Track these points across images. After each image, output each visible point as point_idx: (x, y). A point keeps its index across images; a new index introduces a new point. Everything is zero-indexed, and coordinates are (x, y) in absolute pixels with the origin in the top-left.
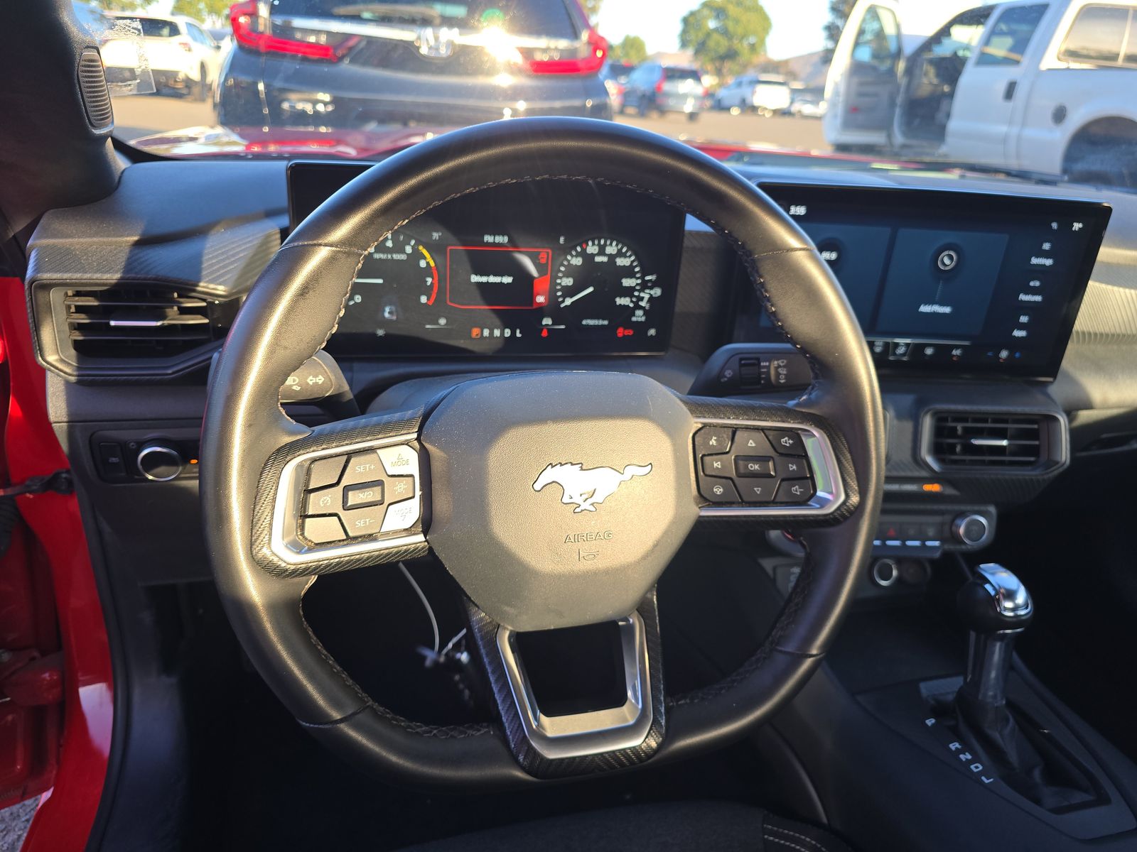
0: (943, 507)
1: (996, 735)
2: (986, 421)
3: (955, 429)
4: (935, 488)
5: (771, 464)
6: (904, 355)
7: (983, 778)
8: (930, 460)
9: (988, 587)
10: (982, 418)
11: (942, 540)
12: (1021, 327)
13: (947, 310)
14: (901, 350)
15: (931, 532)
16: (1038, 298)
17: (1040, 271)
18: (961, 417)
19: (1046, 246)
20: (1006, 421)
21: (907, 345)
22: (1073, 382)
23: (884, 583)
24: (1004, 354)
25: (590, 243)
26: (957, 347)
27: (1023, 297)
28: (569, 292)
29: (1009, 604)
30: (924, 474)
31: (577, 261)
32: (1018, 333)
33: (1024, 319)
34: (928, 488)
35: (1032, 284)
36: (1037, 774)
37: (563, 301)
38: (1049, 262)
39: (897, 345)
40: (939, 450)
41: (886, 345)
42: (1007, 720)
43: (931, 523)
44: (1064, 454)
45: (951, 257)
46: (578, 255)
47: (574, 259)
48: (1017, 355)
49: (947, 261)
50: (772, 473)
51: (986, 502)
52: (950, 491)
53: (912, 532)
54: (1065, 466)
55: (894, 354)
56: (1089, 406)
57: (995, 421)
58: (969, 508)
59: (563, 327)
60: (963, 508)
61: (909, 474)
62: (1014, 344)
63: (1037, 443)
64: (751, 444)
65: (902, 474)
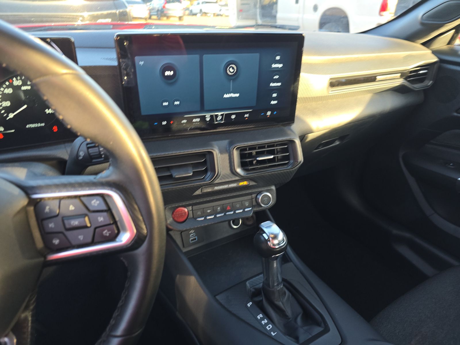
0: (250, 191)
1: (280, 304)
2: (264, 147)
3: (251, 153)
4: (245, 183)
5: (87, 219)
6: (222, 120)
7: (272, 333)
8: (239, 170)
9: (264, 235)
10: (262, 146)
11: (253, 207)
12: (274, 99)
13: (237, 95)
14: (219, 118)
15: (247, 204)
16: (279, 84)
17: (277, 71)
18: (252, 148)
19: (278, 58)
20: (273, 146)
21: (222, 115)
22: (303, 121)
23: (235, 227)
24: (269, 113)
25: (14, 79)
26: (247, 113)
27: (272, 85)
28: (9, 110)
29: (276, 242)
30: (237, 178)
31: (10, 91)
32: (273, 102)
33: (275, 95)
34: (241, 184)
35: (275, 77)
36: (299, 319)
37: (7, 116)
38: (280, 66)
39: (217, 116)
40: (243, 165)
41: (212, 116)
42: (285, 293)
43: (246, 200)
44: (301, 157)
45: (233, 68)
46: (8, 87)
47: (6, 89)
48: (275, 113)
49: (231, 70)
50: (89, 225)
51: (270, 185)
52: (252, 183)
53: (238, 206)
54: (301, 163)
55: (217, 121)
56: (311, 132)
57: (268, 147)
58: (263, 189)
59: (13, 131)
60: (260, 190)
61: (230, 180)
62: (272, 108)
63: (288, 154)
64: (72, 208)
65: (227, 180)
